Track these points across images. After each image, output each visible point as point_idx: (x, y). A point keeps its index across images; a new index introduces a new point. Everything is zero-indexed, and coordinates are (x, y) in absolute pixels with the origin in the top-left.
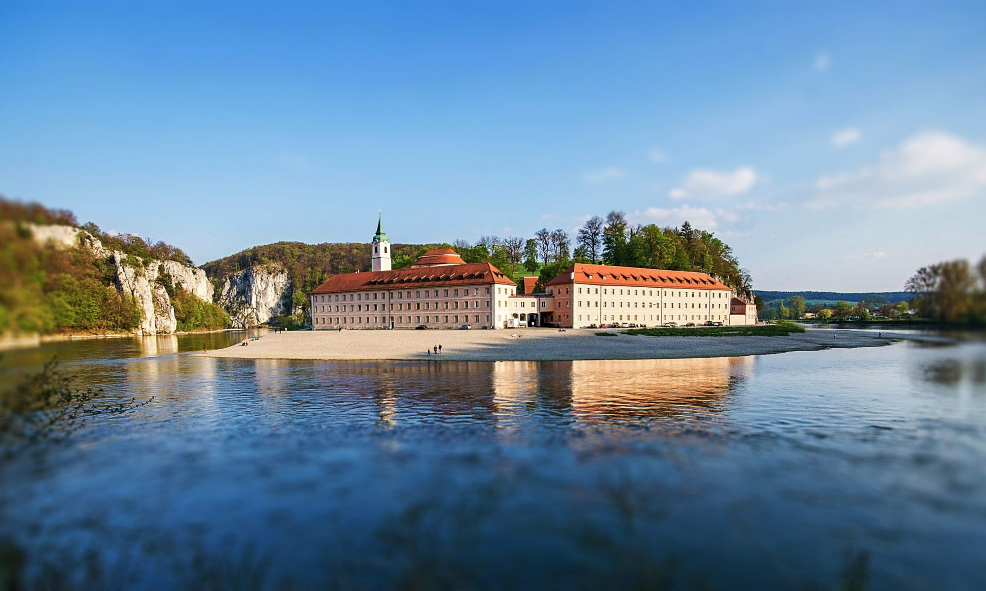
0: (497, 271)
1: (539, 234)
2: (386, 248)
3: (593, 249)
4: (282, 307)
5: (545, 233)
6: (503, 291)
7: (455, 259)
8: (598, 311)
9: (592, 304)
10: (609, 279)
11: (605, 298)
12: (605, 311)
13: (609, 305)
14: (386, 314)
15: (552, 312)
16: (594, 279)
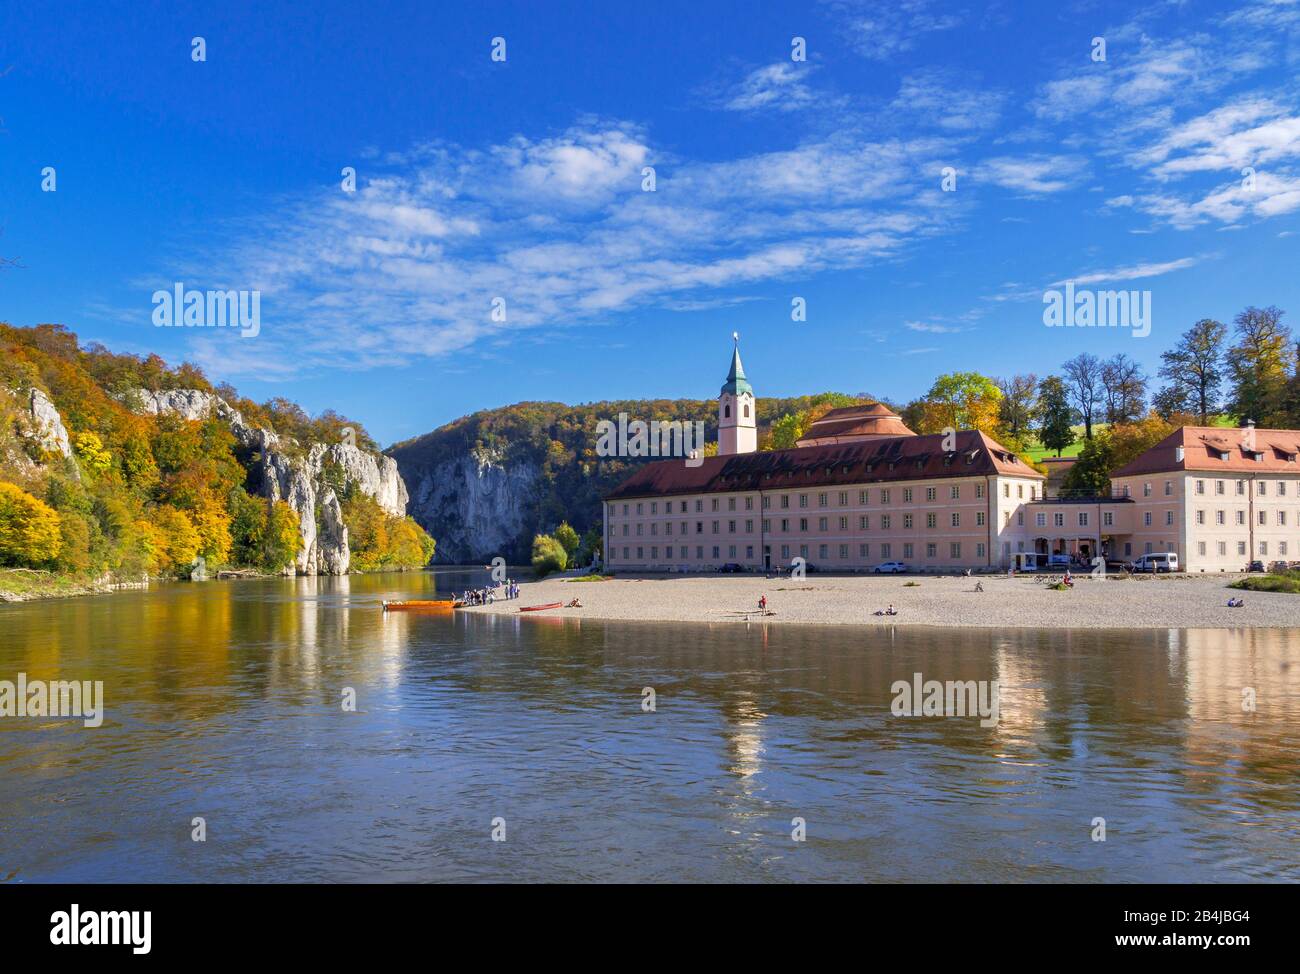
0: (998, 447)
1: (1071, 367)
2: (746, 408)
3: (1202, 393)
4: (521, 525)
5: (1084, 363)
6: (1014, 491)
7: (894, 426)
8: (1243, 533)
9: (1231, 517)
10: (1268, 461)
11: (1260, 503)
12: (1262, 535)
13: (1272, 517)
14: (754, 540)
15: (1130, 535)
16: (1233, 460)
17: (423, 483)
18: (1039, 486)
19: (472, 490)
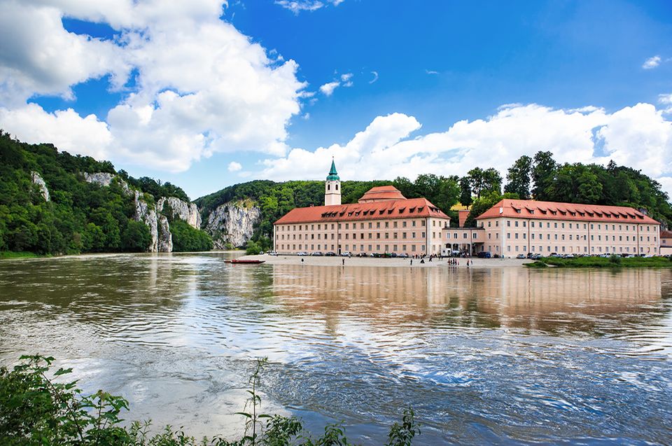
0: (432, 206)
2: (337, 186)
4: (253, 234)
5: (477, 172)
6: (437, 224)
8: (525, 242)
9: (521, 236)
10: (537, 214)
11: (533, 230)
12: (533, 242)
13: (537, 236)
14: (335, 242)
15: (483, 243)
16: (524, 213)
17: (211, 215)
18: (448, 222)
19: (232, 218)
